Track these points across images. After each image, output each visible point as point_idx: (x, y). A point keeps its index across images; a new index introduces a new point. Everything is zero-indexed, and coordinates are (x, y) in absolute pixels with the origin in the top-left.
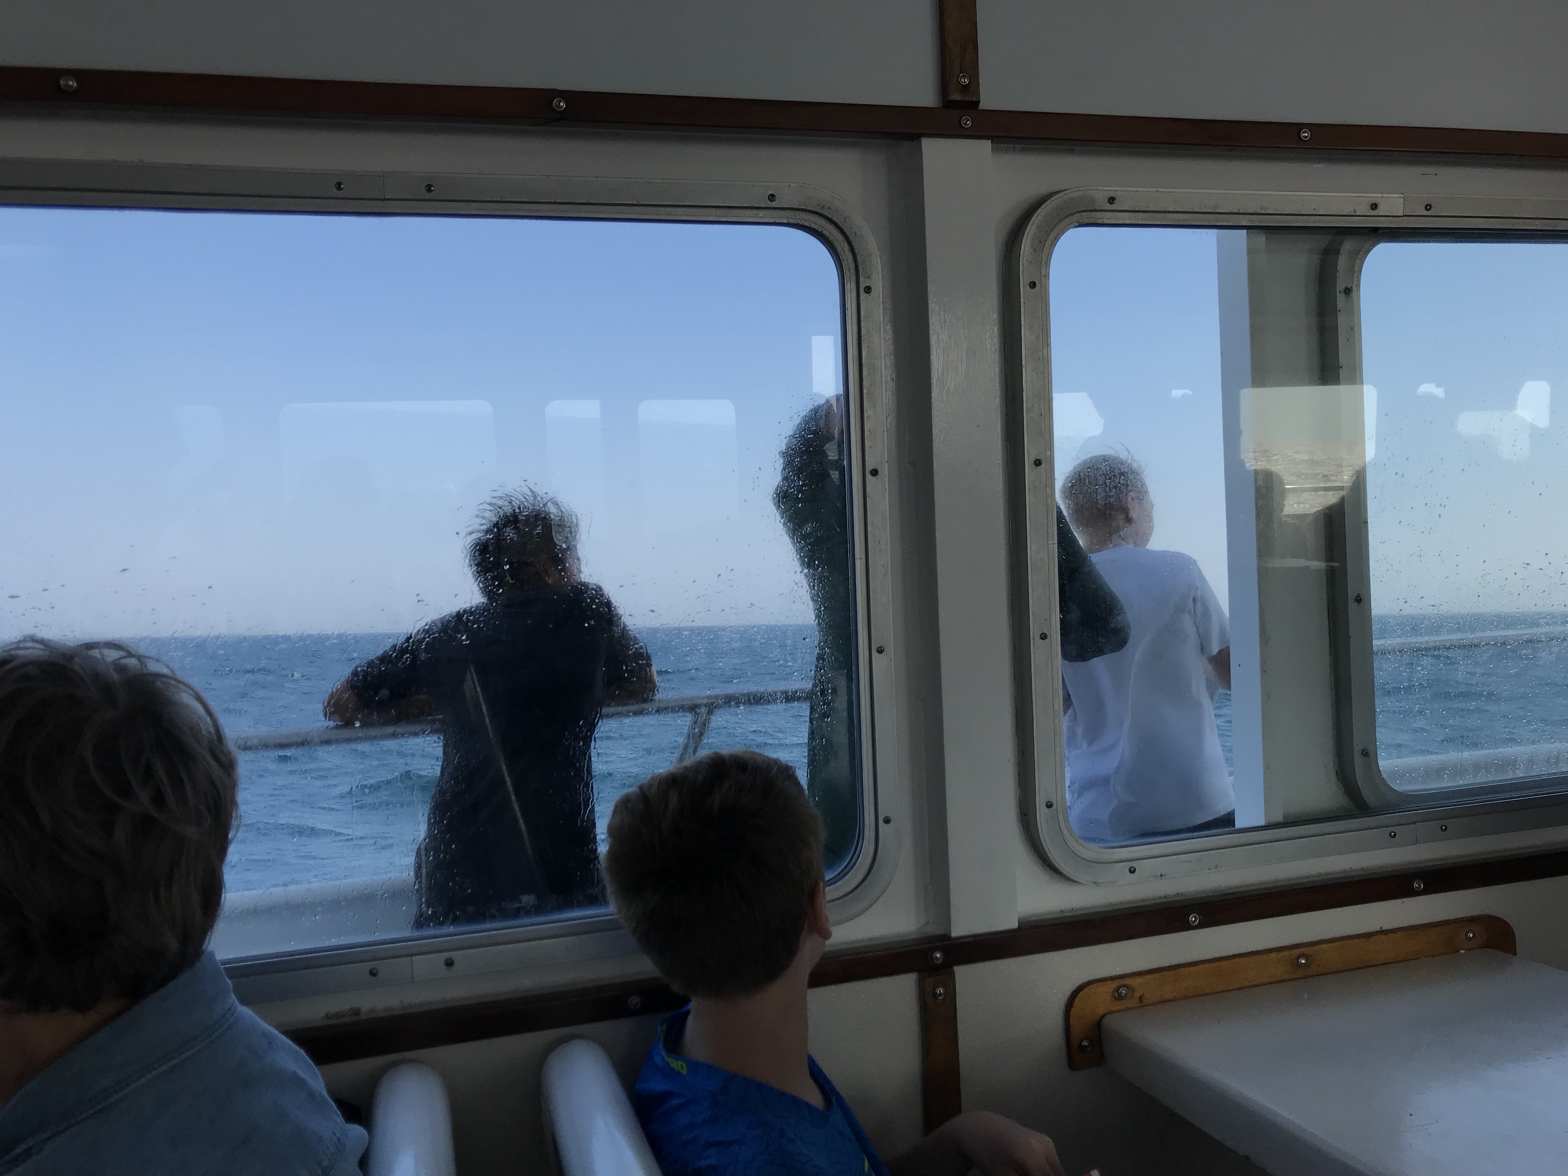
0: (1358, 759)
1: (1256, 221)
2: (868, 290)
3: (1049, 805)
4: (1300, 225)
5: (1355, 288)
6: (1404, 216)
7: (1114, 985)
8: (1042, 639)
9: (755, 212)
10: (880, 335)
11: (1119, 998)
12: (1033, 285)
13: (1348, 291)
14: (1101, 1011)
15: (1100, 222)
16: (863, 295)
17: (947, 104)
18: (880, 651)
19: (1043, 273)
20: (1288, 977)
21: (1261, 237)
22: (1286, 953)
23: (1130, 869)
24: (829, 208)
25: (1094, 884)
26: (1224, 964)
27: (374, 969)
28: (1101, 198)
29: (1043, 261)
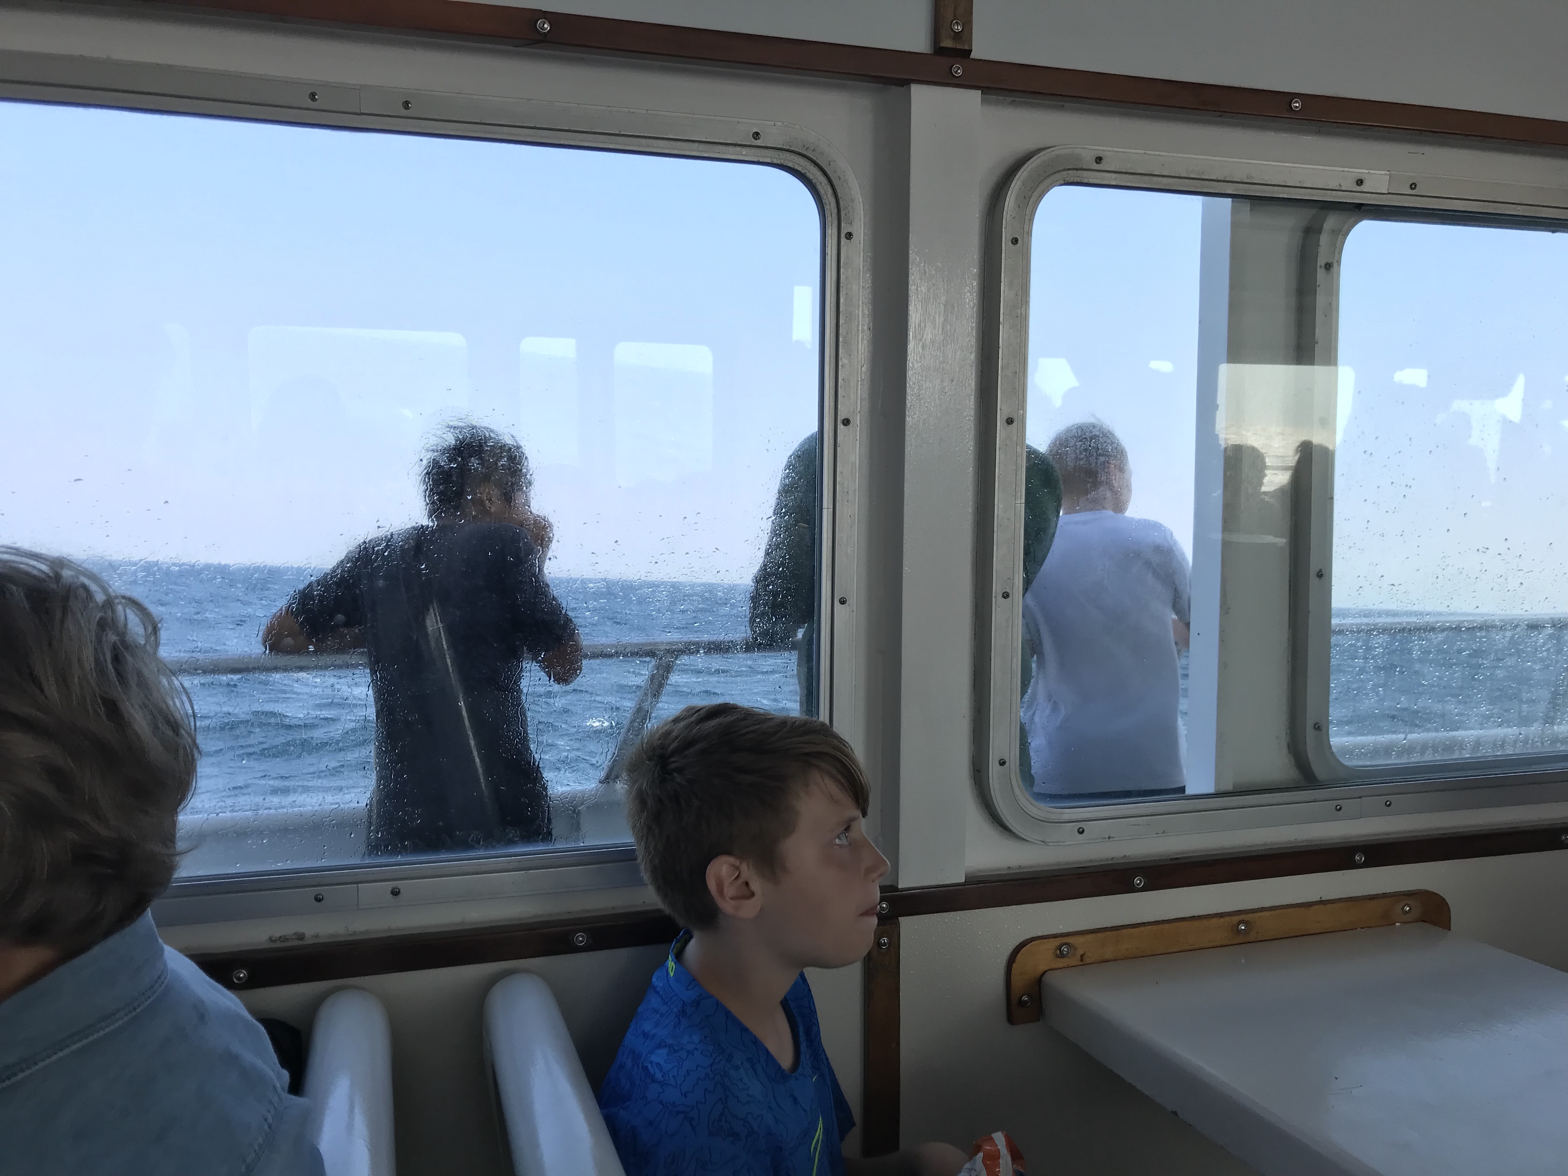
0: (1310, 733)
1: (1242, 190)
2: (849, 236)
3: (1002, 763)
4: (1285, 196)
5: (1335, 265)
6: (1389, 193)
7: (1056, 942)
8: (1004, 597)
9: (738, 149)
10: (859, 283)
11: (1062, 956)
12: (1015, 241)
13: (1328, 266)
14: (1042, 968)
15: (1086, 181)
16: (843, 240)
17: (939, 51)
18: (843, 602)
19: (1026, 229)
20: (1228, 942)
21: (1246, 207)
22: (1227, 919)
23: (1078, 829)
24: (814, 150)
25: (1042, 843)
26: (1166, 926)
27: (320, 894)
28: (1088, 157)
29: (1027, 218)
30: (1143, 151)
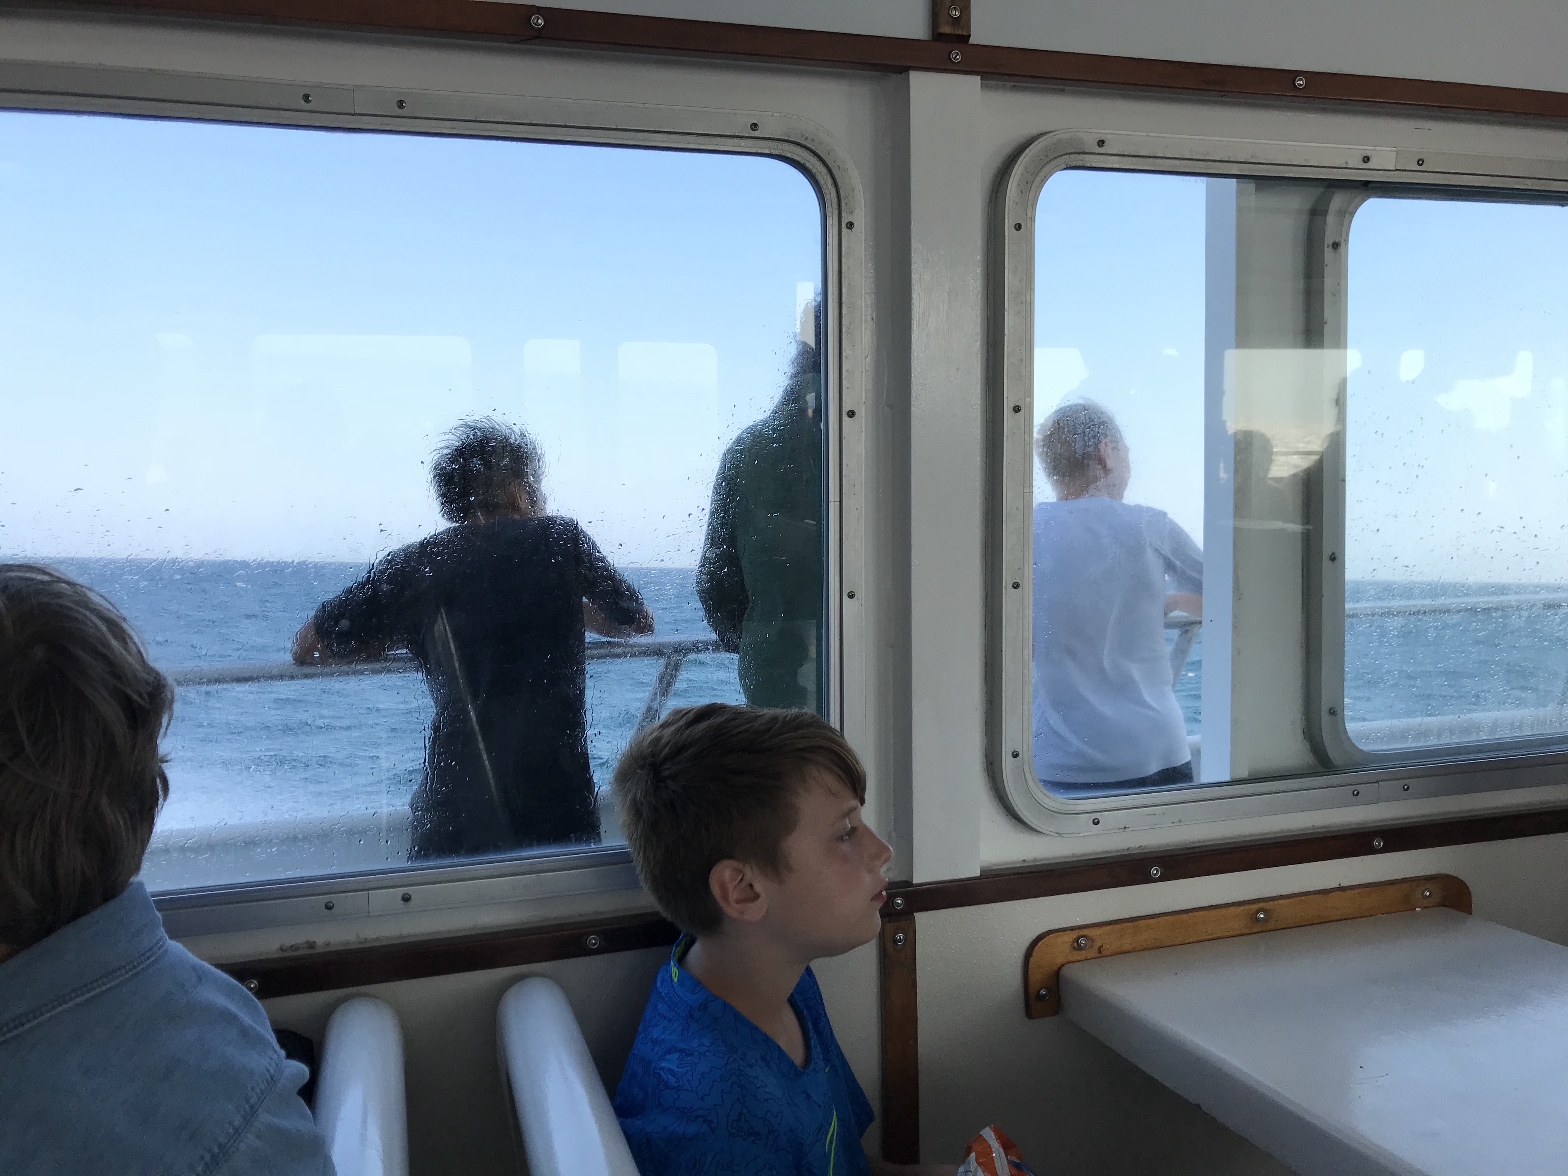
0: (1325, 717)
1: (1247, 170)
2: (850, 225)
3: (1015, 755)
4: (1289, 175)
5: (1343, 244)
6: (1396, 170)
7: (1074, 935)
8: (1015, 588)
9: (736, 140)
10: (862, 273)
11: (1079, 948)
12: (1018, 227)
13: (1336, 246)
14: (1060, 960)
15: (1088, 165)
16: (844, 230)
17: (938, 36)
18: (851, 596)
19: (1029, 215)
20: (1246, 931)
21: (1251, 186)
22: (1246, 907)
23: (1094, 820)
24: (813, 140)
25: (1057, 835)
26: (1184, 916)
27: (330, 902)
28: (1090, 140)
29: (1030, 203)
30: (1145, 134)
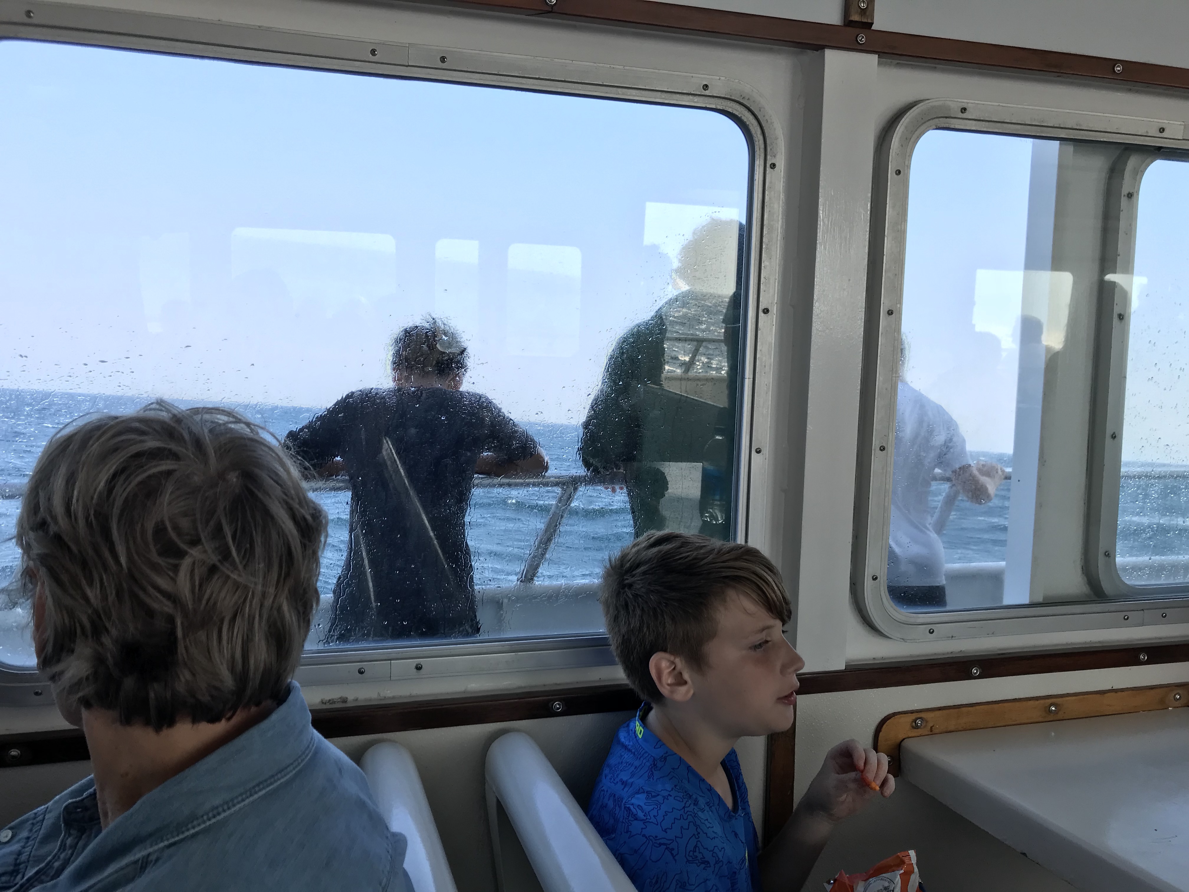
0: (1101, 559)
1: (1063, 134)
2: (773, 166)
3: (875, 578)
4: (1105, 140)
5: (1135, 194)
6: (1184, 139)
7: (914, 716)
8: (881, 450)
9: (691, 97)
10: (779, 203)
11: (916, 727)
12: (898, 172)
13: (1130, 196)
14: (901, 736)
15: (952, 126)
16: (768, 169)
17: (848, 23)
18: (758, 451)
19: (907, 163)
20: (1041, 719)
21: (1070, 148)
22: (1042, 702)
23: (930, 630)
24: (749, 99)
25: (901, 640)
26: (996, 706)
27: (362, 668)
28: (955, 107)
29: (908, 154)
30: (998, 104)
